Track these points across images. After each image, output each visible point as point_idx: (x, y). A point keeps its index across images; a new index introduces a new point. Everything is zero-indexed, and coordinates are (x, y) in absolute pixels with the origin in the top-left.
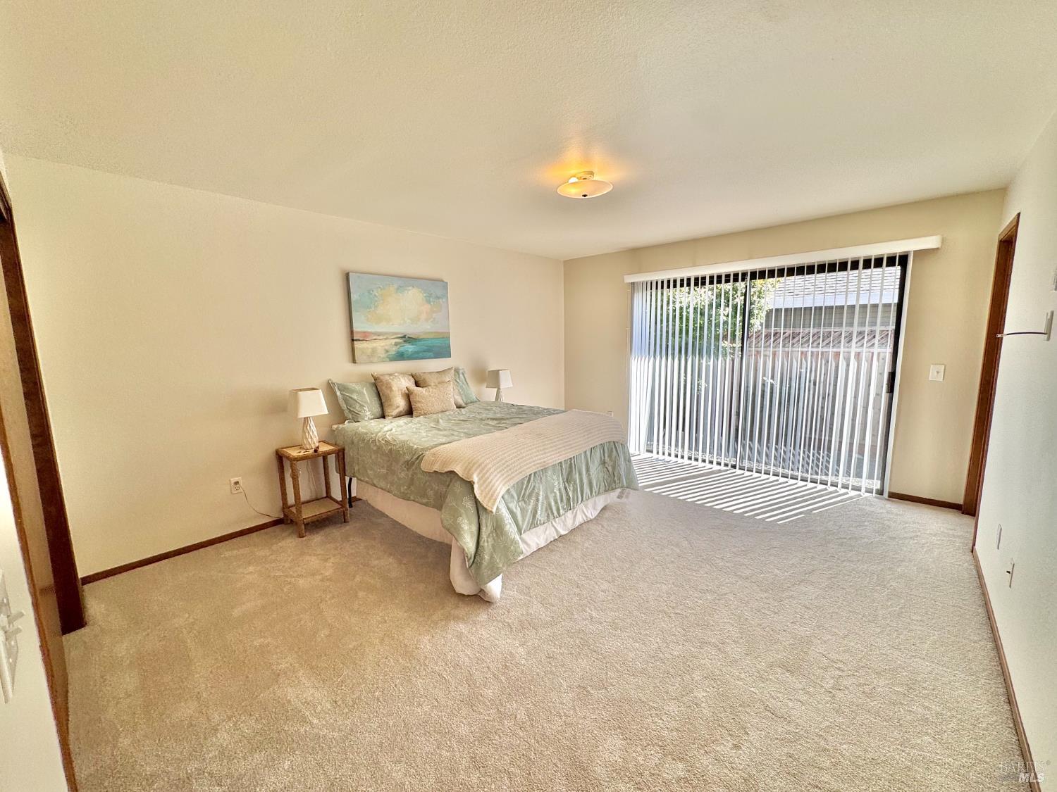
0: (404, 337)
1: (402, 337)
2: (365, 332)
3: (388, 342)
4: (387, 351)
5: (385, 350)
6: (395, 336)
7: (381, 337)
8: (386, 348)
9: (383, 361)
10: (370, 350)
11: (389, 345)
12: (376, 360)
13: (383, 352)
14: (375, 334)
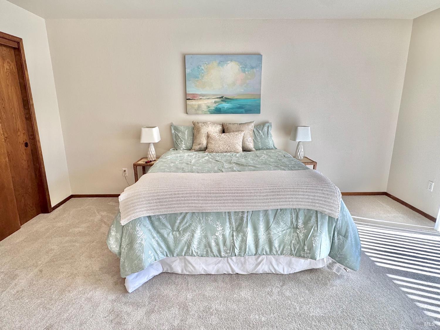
0: (222, 97)
1: (220, 98)
2: (193, 94)
3: (210, 101)
4: (209, 107)
5: (207, 106)
6: (215, 97)
7: (205, 98)
8: (208, 105)
9: (205, 113)
10: (197, 106)
11: (211, 103)
12: (200, 112)
13: (206, 107)
14: (201, 95)
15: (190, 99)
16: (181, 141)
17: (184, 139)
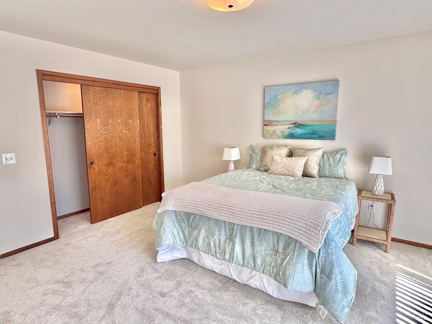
0: (296, 123)
1: (294, 124)
2: (270, 121)
3: (284, 127)
4: (283, 132)
5: (281, 131)
6: (289, 123)
7: (280, 124)
8: (283, 130)
9: (279, 138)
10: (272, 131)
11: (285, 129)
12: (275, 137)
13: (280, 132)
14: (276, 121)
15: (267, 125)
16: (254, 161)
17: (256, 160)
